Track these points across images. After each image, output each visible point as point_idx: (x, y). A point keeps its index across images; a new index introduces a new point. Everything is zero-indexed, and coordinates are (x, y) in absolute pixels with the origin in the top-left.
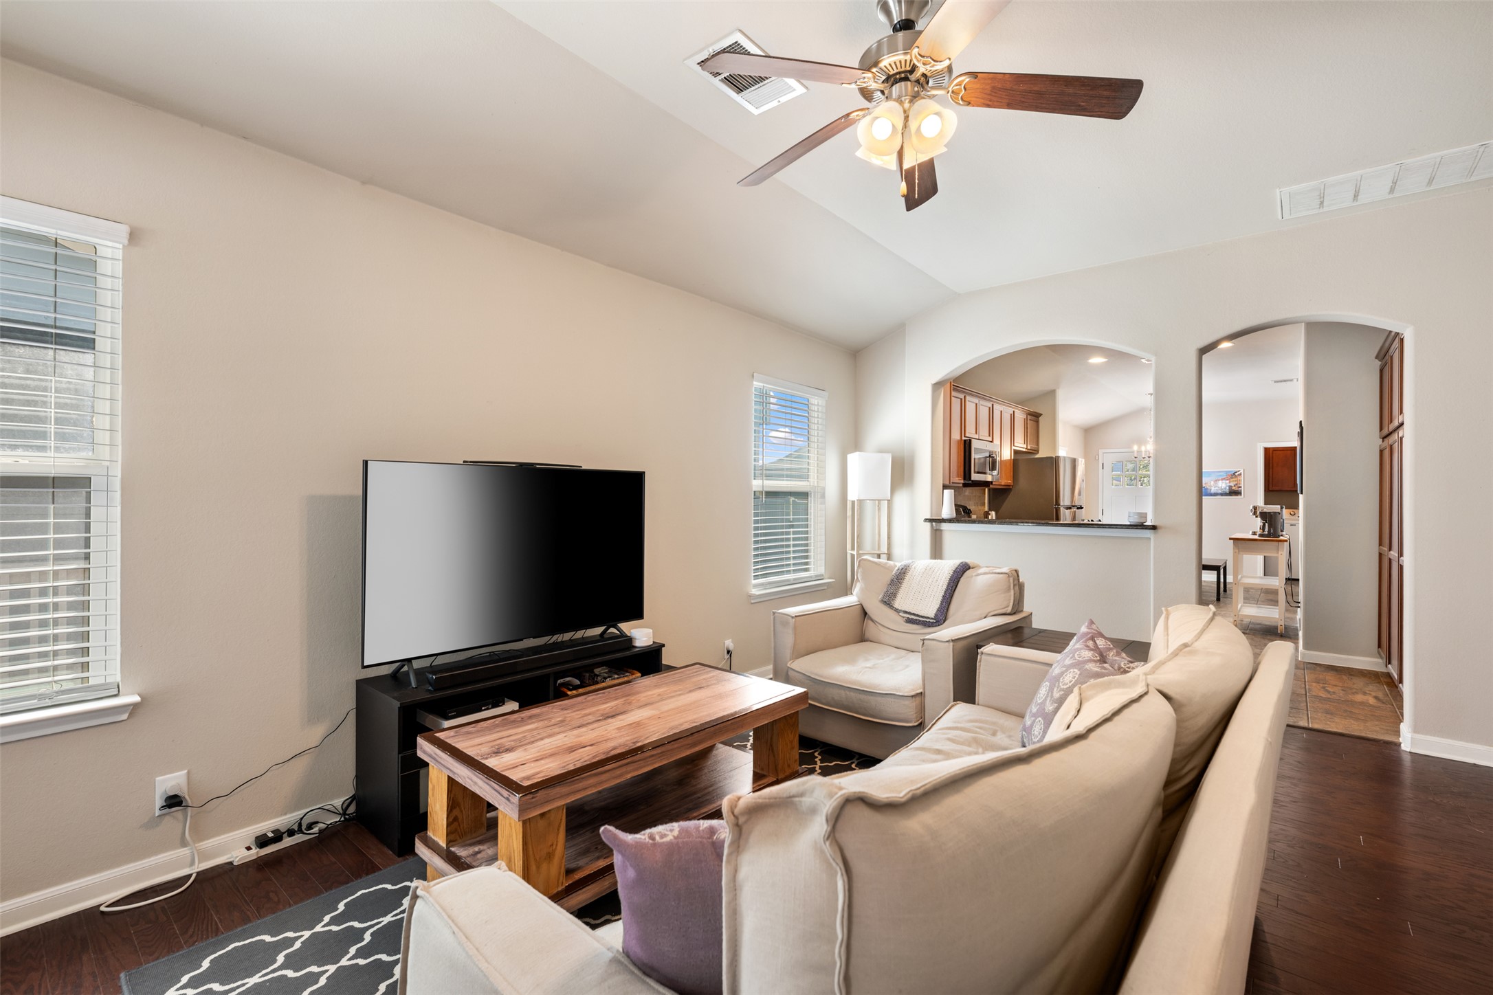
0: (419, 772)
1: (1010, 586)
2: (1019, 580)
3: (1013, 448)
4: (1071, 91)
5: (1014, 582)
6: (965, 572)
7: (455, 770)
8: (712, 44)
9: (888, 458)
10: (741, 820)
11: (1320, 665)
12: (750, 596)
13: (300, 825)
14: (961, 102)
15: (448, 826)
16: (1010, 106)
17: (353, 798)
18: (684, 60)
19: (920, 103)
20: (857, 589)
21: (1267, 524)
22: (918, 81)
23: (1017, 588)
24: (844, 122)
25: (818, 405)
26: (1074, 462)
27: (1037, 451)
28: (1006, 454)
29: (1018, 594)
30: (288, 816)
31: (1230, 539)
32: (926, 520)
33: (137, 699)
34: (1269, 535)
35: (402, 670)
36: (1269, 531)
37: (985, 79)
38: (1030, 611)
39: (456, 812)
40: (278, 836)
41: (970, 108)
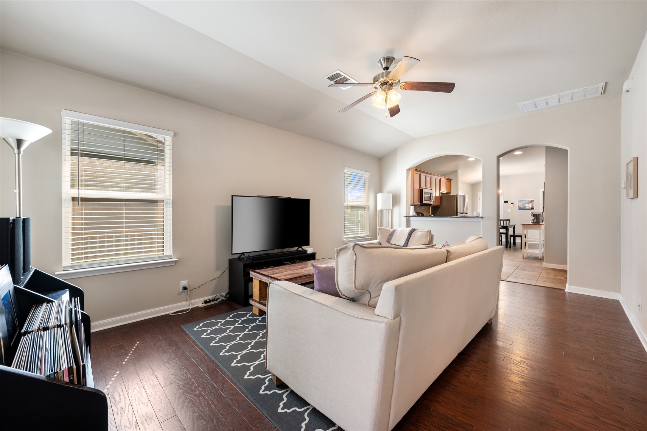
0: (248, 284)
1: (428, 235)
2: (431, 234)
3: (440, 192)
4: (434, 86)
5: (429, 234)
6: (414, 231)
7: (262, 278)
8: (331, 73)
9: (391, 195)
10: (338, 252)
11: (550, 268)
12: (343, 241)
13: (215, 299)
14: (403, 89)
15: (259, 295)
16: (417, 90)
17: (228, 293)
18: (323, 77)
19: (390, 91)
20: (378, 238)
21: (535, 219)
22: (390, 85)
23: (430, 236)
24: (370, 95)
25: (367, 177)
26: (464, 197)
27: (450, 193)
28: (438, 194)
29: (430, 238)
30: (212, 296)
31: (521, 224)
32: (404, 216)
33: (177, 259)
34: (536, 223)
35: (241, 257)
36: (536, 221)
37: (409, 83)
38: (435, 244)
39: (261, 291)
40: (210, 301)
41: (406, 91)
